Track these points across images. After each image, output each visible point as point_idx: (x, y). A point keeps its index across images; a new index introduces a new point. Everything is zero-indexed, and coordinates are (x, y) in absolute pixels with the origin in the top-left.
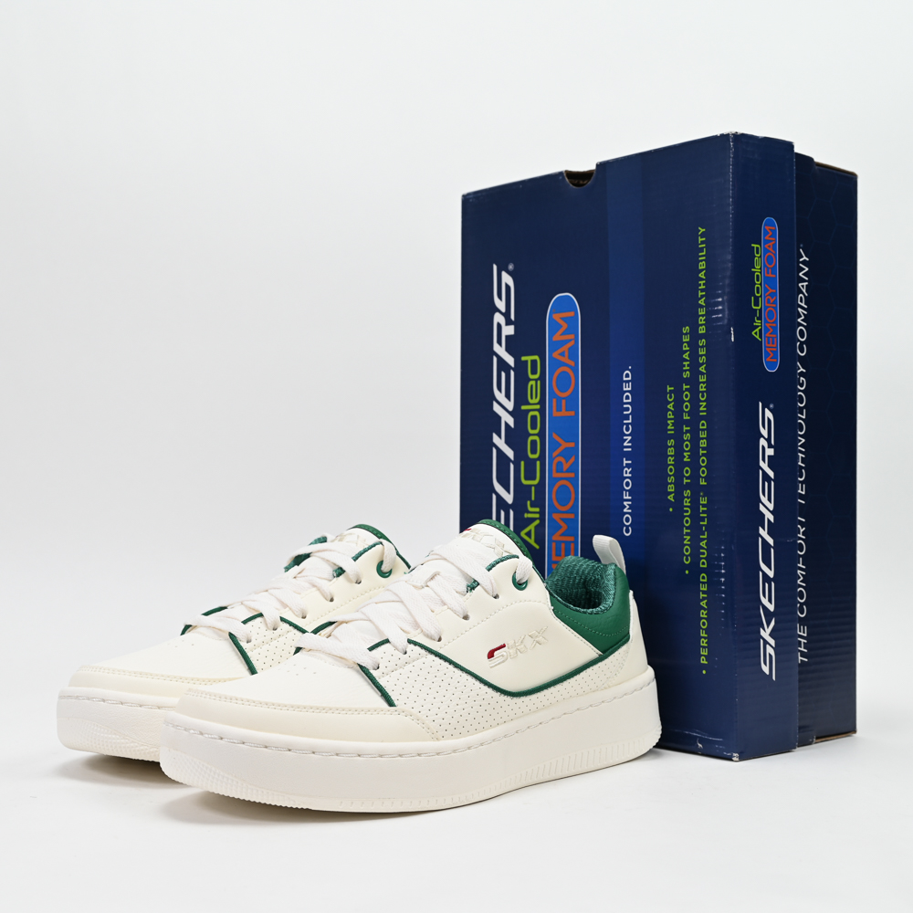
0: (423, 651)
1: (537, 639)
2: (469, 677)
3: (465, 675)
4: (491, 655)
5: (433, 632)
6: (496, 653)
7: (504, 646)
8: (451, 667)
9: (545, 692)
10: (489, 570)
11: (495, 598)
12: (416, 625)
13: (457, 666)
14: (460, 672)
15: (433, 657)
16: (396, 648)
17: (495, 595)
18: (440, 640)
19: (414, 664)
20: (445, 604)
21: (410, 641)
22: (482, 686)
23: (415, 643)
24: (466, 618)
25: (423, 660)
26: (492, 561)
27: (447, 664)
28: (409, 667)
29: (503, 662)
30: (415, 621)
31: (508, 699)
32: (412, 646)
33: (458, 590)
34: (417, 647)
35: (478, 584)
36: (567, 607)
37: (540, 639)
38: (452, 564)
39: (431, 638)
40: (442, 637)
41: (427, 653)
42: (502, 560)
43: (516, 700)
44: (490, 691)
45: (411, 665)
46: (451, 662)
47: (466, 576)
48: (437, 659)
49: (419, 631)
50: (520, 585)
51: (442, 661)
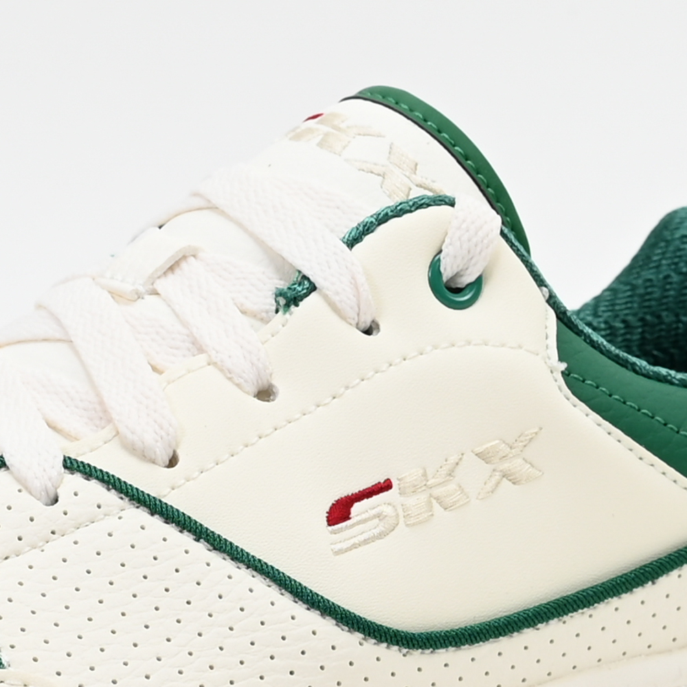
0: (112, 497)
1: (505, 466)
2: (260, 583)
3: (244, 575)
4: (339, 512)
5: (150, 437)
6: (357, 508)
7: (386, 486)
8: (201, 548)
9: (528, 635)
10: (352, 242)
11: (368, 332)
12: (103, 415)
13: (218, 544)
14: (228, 566)
15: (142, 515)
16: (24, 486)
17: (366, 322)
18: (172, 462)
19: (77, 535)
20: (201, 350)
21: (70, 465)
22: (300, 609)
23: (89, 472)
24: (265, 394)
25: (111, 523)
26: (367, 213)
27: (187, 539)
28: (60, 546)
29: (381, 536)
30: (101, 403)
31: (392, 655)
32: (78, 478)
33: (249, 305)
34: (94, 484)
35: (313, 288)
36: (624, 364)
37: (515, 465)
38: (240, 225)
39: (145, 456)
40: (180, 453)
41: (125, 503)
42: (399, 212)
43: (418, 657)
44: (327, 625)
45: (69, 539)
46: (200, 533)
47: (278, 262)
48: (157, 521)
49: (107, 432)
50: (458, 291)
51: (171, 531)
